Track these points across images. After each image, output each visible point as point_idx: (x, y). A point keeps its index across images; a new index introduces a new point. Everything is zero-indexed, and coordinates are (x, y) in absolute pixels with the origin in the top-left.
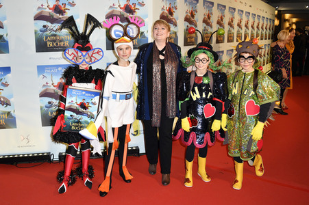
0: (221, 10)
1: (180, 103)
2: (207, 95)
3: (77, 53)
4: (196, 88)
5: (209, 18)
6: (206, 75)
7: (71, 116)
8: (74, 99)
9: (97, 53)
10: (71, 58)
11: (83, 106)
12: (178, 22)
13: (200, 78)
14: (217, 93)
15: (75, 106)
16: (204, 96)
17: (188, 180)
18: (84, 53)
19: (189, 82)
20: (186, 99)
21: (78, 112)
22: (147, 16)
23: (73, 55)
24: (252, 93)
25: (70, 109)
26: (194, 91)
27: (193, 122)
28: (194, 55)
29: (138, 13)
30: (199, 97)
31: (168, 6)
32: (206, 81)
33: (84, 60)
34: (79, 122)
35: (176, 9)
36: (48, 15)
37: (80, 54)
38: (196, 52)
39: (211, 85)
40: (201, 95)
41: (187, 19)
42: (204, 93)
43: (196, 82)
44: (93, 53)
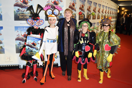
1: (75, 45)
2: (87, 42)
4: (82, 39)
5: (90, 8)
6: (86, 33)
7: (28, 48)
8: (30, 41)
9: (41, 21)
10: (30, 23)
11: (34, 44)
12: (76, 9)
13: (84, 34)
14: (91, 41)
15: (30, 44)
17: (79, 79)
18: (35, 21)
19: (79, 36)
20: (78, 43)
21: (31, 47)
22: (63, 6)
24: (108, 41)
25: (28, 45)
26: (81, 40)
29: (59, 5)
31: (72, 2)
32: (86, 36)
33: (35, 24)
34: (32, 51)
36: (20, 4)
40: (84, 42)
42: (85, 41)
43: (82, 36)
44: (39, 21)
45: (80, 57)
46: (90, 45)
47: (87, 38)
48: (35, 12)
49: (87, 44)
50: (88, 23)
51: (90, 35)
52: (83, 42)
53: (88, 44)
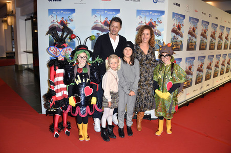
0: (214, 27)
1: (68, 86)
2: (86, 80)
4: (78, 76)
5: (205, 32)
6: (85, 67)
9: (69, 50)
13: (81, 69)
16: (84, 81)
17: (81, 136)
19: (73, 72)
24: (170, 77)
26: (77, 78)
27: (77, 99)
30: (80, 82)
32: (84, 71)
33: (60, 54)
35: (183, 26)
38: (78, 52)
39: (89, 74)
40: (82, 80)
41: (189, 33)
42: (84, 80)
43: (78, 72)
44: (66, 50)
45: (77, 105)
49: (86, 84)
53: (89, 84)
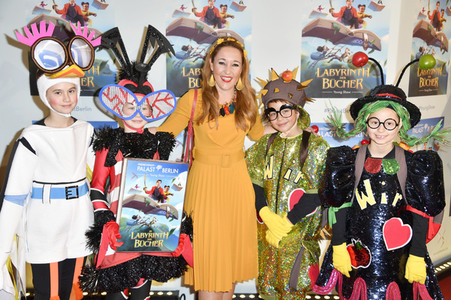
1: (332, 211)
3: (125, 96)
7: (134, 217)
8: (140, 181)
9: (165, 100)
11: (158, 194)
14: (415, 196)
15: (143, 196)
18: (140, 98)
20: (345, 205)
21: (147, 208)
23: (116, 101)
28: (365, 112)
32: (389, 170)
33: (138, 111)
36: (193, 26)
37: (131, 98)
38: (370, 106)
39: (402, 179)
42: (384, 195)
43: (368, 169)
44: (156, 100)
46: (408, 218)
47: (393, 179)
48: (133, 56)
50: (400, 108)
51: (410, 168)
52: (373, 202)
